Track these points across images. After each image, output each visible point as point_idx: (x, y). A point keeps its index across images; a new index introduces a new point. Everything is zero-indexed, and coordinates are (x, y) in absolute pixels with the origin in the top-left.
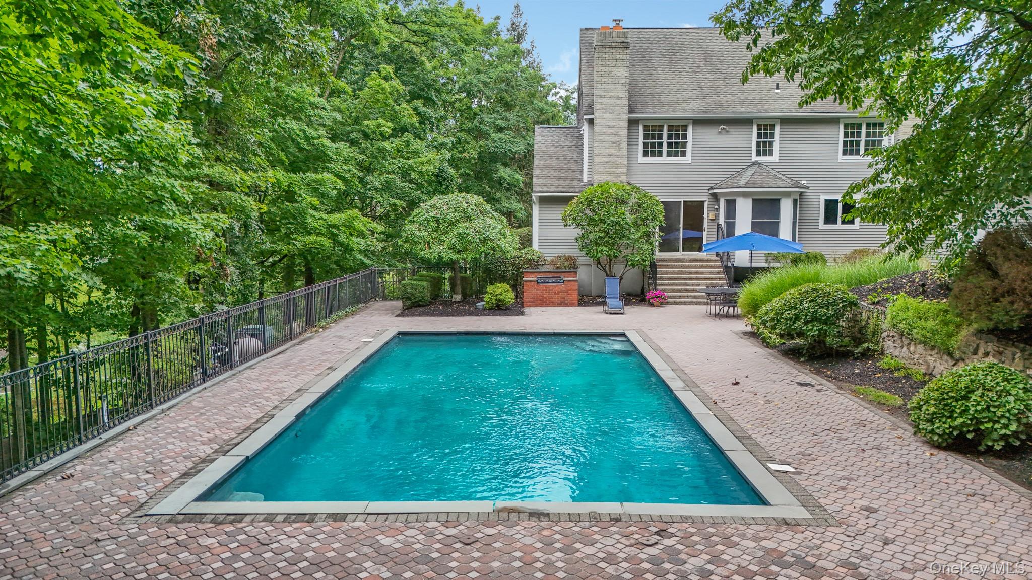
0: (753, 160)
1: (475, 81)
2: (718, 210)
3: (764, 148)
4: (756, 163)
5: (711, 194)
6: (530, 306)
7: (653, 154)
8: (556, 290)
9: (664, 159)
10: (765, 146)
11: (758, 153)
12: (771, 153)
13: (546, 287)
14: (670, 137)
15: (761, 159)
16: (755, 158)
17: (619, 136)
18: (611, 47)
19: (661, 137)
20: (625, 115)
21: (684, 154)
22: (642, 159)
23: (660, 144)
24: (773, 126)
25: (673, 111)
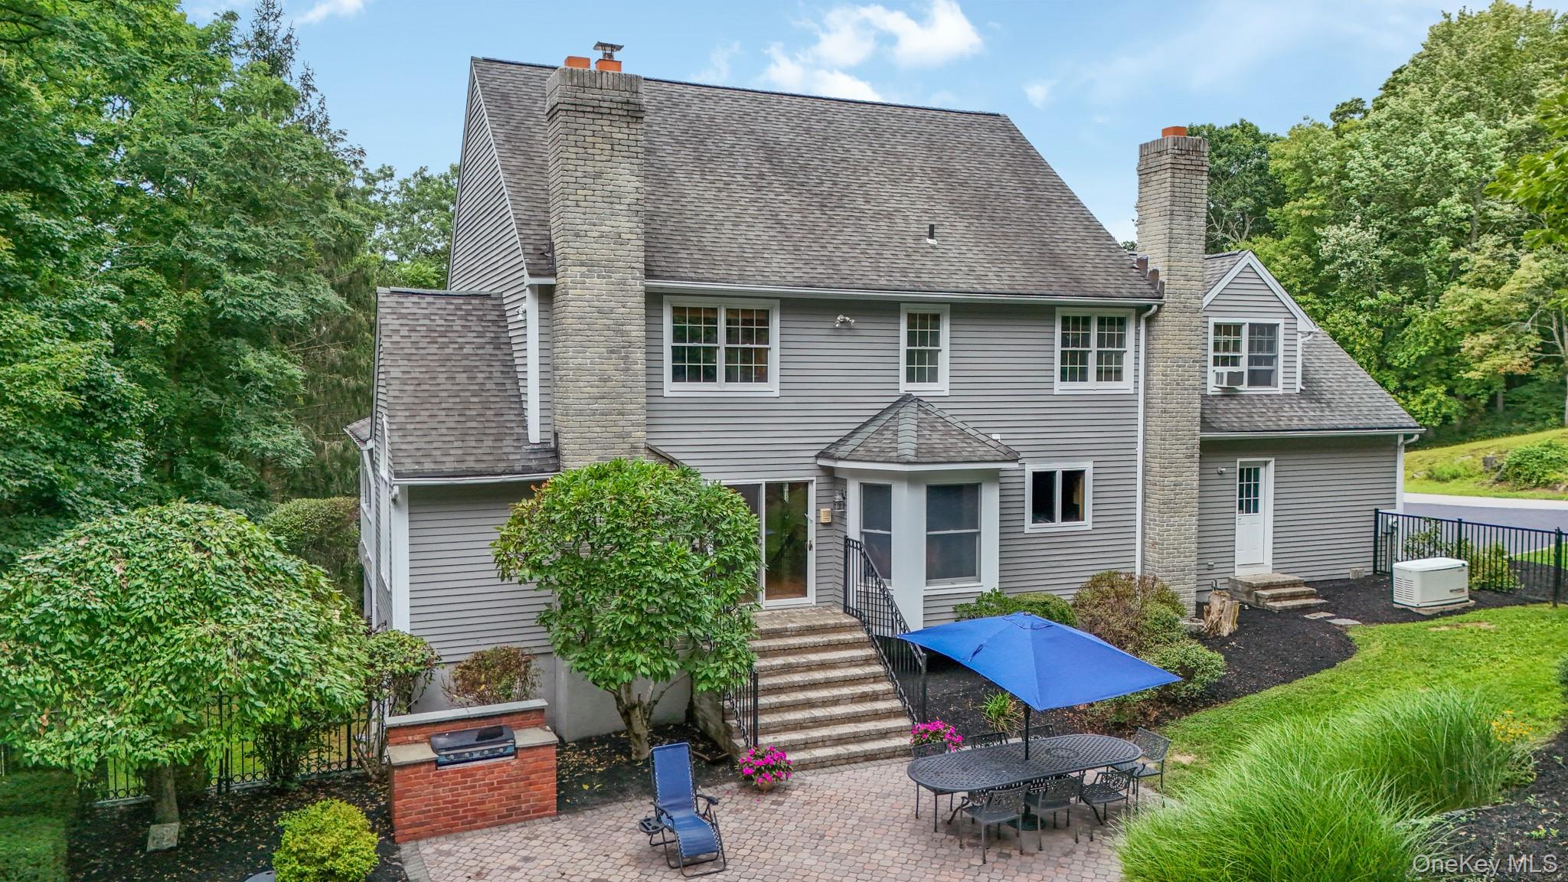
0: (902, 391)
1: (173, 149)
2: (843, 504)
3: (921, 366)
4: (906, 399)
5: (822, 468)
6: (417, 837)
7: (695, 376)
8: (493, 778)
9: (720, 387)
10: (922, 361)
11: (910, 378)
12: (933, 377)
13: (465, 774)
14: (731, 336)
15: (918, 388)
16: (904, 387)
17: (623, 334)
18: (597, 111)
19: (711, 335)
20: (638, 285)
21: (762, 376)
22: (671, 388)
23: (710, 353)
24: (936, 318)
25: (742, 278)
